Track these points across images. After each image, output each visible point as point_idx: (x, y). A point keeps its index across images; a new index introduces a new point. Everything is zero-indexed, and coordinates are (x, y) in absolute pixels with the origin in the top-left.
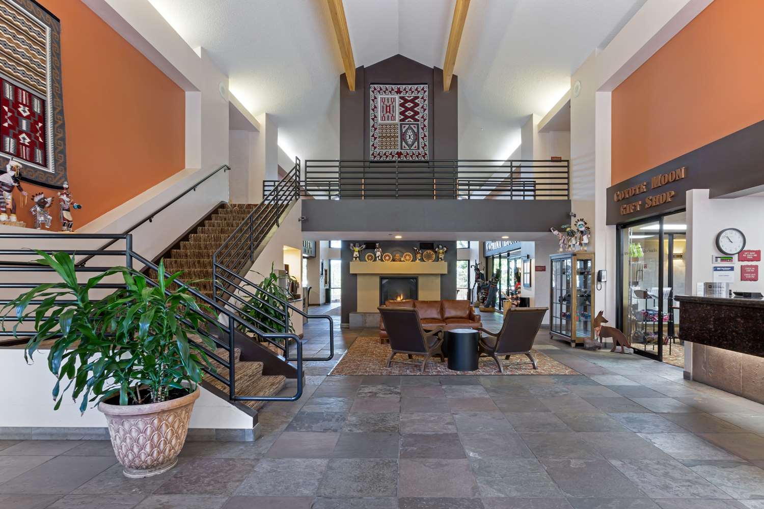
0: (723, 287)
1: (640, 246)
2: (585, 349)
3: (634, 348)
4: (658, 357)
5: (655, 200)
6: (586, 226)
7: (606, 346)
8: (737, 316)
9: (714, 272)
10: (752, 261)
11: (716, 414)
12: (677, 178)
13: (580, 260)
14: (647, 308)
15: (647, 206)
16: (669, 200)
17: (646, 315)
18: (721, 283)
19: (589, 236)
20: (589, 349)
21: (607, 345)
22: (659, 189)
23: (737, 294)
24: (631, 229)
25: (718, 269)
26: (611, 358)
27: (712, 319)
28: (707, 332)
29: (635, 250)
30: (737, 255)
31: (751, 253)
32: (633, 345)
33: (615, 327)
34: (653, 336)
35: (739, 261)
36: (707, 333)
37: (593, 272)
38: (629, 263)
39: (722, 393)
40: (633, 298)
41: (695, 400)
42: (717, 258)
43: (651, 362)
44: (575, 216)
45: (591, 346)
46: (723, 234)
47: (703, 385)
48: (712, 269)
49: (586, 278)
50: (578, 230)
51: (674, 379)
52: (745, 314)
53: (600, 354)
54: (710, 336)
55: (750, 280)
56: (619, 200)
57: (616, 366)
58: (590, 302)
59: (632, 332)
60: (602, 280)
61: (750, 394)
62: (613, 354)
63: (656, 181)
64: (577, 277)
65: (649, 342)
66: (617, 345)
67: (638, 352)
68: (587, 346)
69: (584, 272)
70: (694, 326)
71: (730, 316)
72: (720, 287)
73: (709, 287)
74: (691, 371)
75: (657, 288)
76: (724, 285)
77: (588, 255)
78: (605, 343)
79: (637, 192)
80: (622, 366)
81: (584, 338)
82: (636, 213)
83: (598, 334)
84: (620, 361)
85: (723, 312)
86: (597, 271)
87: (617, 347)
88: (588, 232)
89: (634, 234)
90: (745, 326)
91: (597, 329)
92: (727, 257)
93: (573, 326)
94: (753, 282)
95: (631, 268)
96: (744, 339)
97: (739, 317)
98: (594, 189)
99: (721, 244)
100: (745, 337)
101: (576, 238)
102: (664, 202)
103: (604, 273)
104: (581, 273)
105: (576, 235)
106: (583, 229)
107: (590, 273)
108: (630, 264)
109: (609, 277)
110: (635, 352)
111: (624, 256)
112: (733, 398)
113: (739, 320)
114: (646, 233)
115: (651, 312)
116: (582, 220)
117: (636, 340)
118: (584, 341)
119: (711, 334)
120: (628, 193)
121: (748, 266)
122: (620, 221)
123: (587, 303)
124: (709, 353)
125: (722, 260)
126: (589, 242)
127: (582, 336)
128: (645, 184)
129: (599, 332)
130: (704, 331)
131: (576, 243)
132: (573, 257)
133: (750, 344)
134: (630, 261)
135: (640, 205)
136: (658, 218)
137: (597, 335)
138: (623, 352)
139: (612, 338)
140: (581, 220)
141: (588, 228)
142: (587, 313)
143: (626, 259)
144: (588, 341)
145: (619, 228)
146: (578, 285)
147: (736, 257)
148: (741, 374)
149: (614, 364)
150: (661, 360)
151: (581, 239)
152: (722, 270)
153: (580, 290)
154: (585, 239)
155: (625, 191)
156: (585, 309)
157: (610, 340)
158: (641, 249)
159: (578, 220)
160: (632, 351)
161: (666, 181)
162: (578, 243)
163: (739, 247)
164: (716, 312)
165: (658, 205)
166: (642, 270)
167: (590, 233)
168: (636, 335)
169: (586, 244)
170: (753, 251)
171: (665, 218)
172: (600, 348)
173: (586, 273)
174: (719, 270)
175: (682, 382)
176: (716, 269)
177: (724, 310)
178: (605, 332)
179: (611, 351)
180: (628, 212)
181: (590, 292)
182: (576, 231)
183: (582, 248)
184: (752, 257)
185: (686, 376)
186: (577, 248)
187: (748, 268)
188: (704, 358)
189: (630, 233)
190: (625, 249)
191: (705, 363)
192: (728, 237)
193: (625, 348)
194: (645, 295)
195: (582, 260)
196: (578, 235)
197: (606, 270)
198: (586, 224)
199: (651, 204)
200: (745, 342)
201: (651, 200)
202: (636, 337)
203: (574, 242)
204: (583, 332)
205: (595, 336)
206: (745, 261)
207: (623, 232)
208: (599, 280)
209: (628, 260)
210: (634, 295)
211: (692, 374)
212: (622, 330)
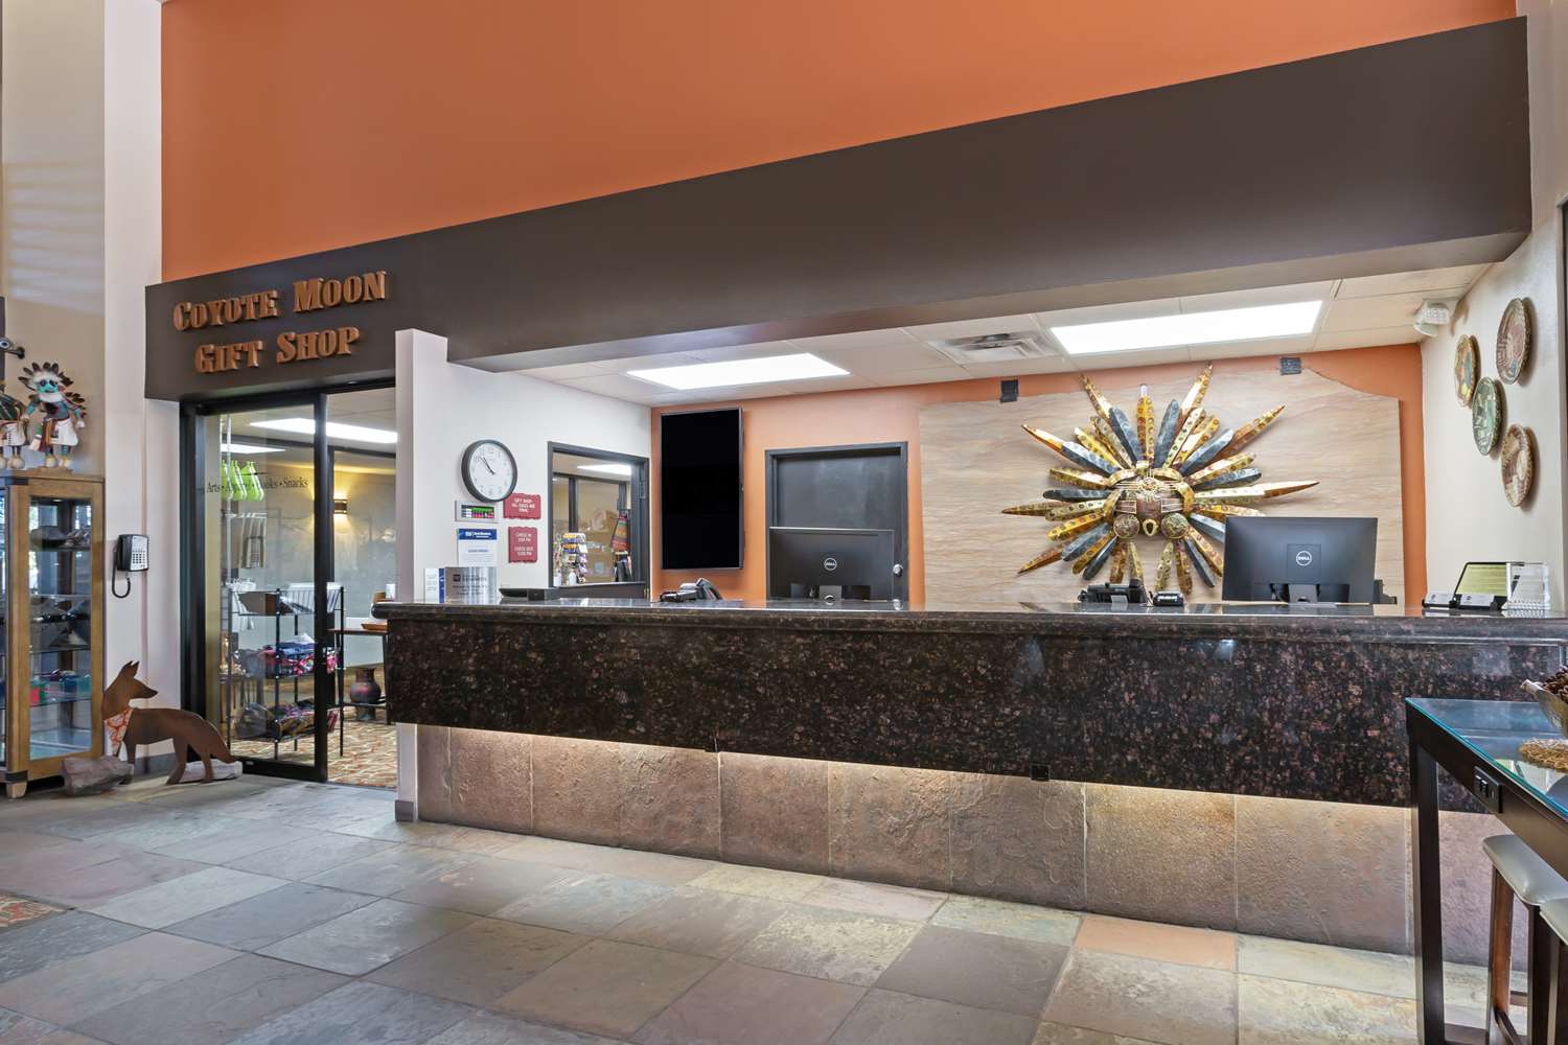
0: (483, 579)
1: (252, 470)
2: (70, 794)
3: (243, 759)
4: (315, 773)
5: (309, 344)
6: (69, 389)
7: (147, 768)
8: (527, 648)
9: (461, 541)
10: (527, 518)
11: (504, 912)
12: (367, 297)
13: (42, 501)
14: (281, 641)
15: (280, 357)
16: (346, 349)
17: (276, 663)
18: (478, 568)
19: (81, 424)
20: (86, 792)
21: (152, 765)
22: (315, 317)
23: (507, 593)
24: (229, 421)
25: (468, 534)
26: (169, 807)
27: (471, 661)
28: (461, 694)
29: (239, 481)
30: (501, 503)
31: (525, 501)
32: (239, 748)
33: (178, 707)
34: (296, 715)
35: (505, 517)
36: (460, 697)
37: (97, 538)
38: (219, 514)
39: (492, 836)
40: (235, 616)
41: (444, 884)
42: (463, 507)
43: (298, 789)
44: (21, 353)
45: (93, 781)
46: (476, 453)
47: (445, 827)
48: (455, 535)
49: (66, 562)
50: (35, 400)
51: (375, 829)
52: (547, 640)
53: (130, 799)
54: (469, 705)
55: (524, 561)
56: (190, 329)
57: (195, 834)
58: (86, 636)
59: (234, 712)
60: (134, 566)
61: (550, 824)
62: (178, 791)
63: (309, 293)
64: (32, 555)
65: (285, 733)
66: (189, 761)
67: (254, 767)
68: (78, 783)
69: (62, 542)
70: (427, 682)
71: (514, 650)
72: (478, 579)
73: (453, 578)
74: (413, 796)
75: (312, 586)
76: (484, 574)
77: (79, 486)
78: (146, 760)
79: (251, 314)
80: (215, 828)
81: (62, 760)
82: (245, 373)
83: (122, 733)
84: (205, 812)
85: (497, 641)
86: (111, 537)
87: (190, 766)
88: (78, 411)
89: (238, 438)
90: (547, 671)
91: (117, 720)
92: (481, 506)
93: (15, 726)
94: (529, 565)
95: (229, 531)
96: (545, 700)
97: (531, 649)
98: (102, 277)
99: (473, 476)
100: (547, 696)
101: (26, 424)
102: (331, 352)
103: (138, 545)
104: (47, 545)
105: (25, 416)
106: (56, 398)
107: (83, 544)
108: (224, 518)
109: (157, 552)
110: (247, 770)
111: (207, 495)
112: (518, 846)
113: (533, 655)
114: (272, 440)
115: (290, 651)
116: (54, 368)
117: (248, 732)
118: (64, 768)
119: (470, 699)
120: (222, 313)
121: (520, 529)
122: (193, 389)
123: (75, 639)
124: (458, 744)
125: (475, 514)
126: (79, 446)
127: (54, 753)
128: (275, 294)
129: (124, 728)
130: (454, 692)
131: (27, 443)
132: (13, 487)
133: (557, 712)
134: (223, 511)
135: (258, 351)
136: (311, 397)
137: (115, 740)
138: (209, 778)
139: (171, 740)
140: (46, 366)
141: (77, 398)
142: (72, 673)
143: (211, 505)
144: (79, 766)
145: (191, 411)
146: (33, 582)
147: (499, 508)
148: (532, 783)
149: (187, 825)
150: (323, 779)
151: (48, 432)
152: (474, 538)
153: (43, 600)
154: (66, 434)
155: (212, 304)
156: (66, 661)
157: (165, 747)
158: (255, 479)
159: (36, 367)
160: (238, 766)
161: (338, 298)
162: (35, 444)
163: (506, 484)
164: (481, 641)
165: (313, 359)
166: (261, 538)
167: (83, 415)
168: (247, 719)
169: (68, 450)
170: (528, 497)
171: (331, 400)
172: (125, 780)
173: (67, 544)
174: (469, 538)
175: (396, 833)
176: (463, 534)
177: (499, 634)
178: (147, 727)
179: (170, 782)
180: (221, 366)
181: (86, 603)
182: (26, 402)
183: (50, 462)
184: (526, 510)
185: (403, 815)
186: (32, 460)
187: (520, 535)
188: (446, 758)
189: (225, 436)
190: (208, 474)
191: (450, 770)
192: (485, 461)
193: (216, 763)
194: (272, 605)
195: (49, 501)
196: (37, 416)
197: (144, 535)
198: (67, 382)
199: (294, 353)
200: (548, 708)
201: (294, 342)
202: (248, 724)
203: (17, 439)
204: (56, 735)
205: (109, 742)
206: (515, 517)
207: (203, 426)
208: (122, 562)
209: (220, 507)
210: (237, 606)
211: (416, 806)
212: (202, 711)
